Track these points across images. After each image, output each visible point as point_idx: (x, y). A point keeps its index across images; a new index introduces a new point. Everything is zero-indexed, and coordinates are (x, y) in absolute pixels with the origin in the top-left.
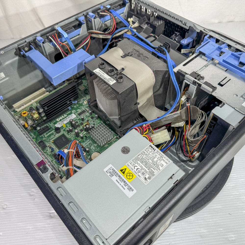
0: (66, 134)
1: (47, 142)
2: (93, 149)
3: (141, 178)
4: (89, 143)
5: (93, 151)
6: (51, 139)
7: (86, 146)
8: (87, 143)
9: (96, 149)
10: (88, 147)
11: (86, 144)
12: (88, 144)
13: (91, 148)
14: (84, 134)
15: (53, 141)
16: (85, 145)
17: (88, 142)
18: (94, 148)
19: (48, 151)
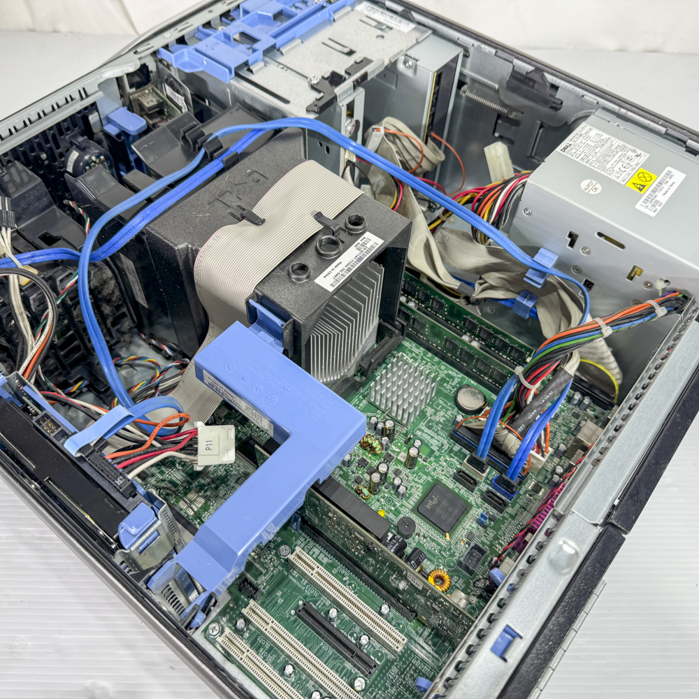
0: (411, 502)
1: (452, 555)
2: (443, 416)
3: (640, 161)
4: (427, 430)
5: (452, 414)
6: (438, 544)
7: (438, 435)
8: (429, 435)
9: (441, 408)
10: (439, 429)
11: (432, 437)
12: (430, 432)
13: (444, 421)
14: (398, 450)
15: (447, 535)
16: (436, 437)
17: (423, 431)
18: (442, 413)
19: (485, 541)
